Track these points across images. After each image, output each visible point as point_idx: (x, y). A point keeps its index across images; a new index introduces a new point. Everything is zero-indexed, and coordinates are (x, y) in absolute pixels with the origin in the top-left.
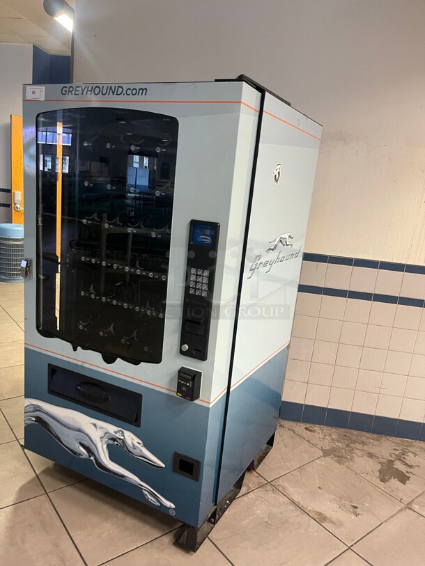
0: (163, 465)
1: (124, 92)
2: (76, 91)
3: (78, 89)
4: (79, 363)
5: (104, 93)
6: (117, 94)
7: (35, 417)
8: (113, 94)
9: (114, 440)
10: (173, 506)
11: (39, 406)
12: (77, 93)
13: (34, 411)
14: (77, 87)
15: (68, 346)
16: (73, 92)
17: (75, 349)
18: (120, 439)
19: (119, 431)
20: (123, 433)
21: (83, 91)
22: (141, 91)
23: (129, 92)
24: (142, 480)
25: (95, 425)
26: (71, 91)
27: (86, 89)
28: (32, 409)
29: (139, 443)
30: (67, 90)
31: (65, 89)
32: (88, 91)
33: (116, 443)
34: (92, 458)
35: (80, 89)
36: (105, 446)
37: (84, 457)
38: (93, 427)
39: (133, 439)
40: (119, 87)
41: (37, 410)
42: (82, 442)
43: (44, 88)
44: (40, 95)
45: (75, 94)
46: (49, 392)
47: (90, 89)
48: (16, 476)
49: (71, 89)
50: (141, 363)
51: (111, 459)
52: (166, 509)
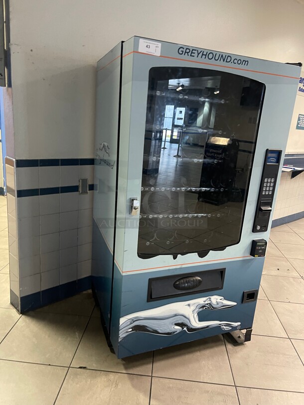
0: (235, 304)
1: (232, 61)
2: (192, 53)
3: (194, 51)
4: (179, 267)
5: (216, 59)
6: (226, 62)
7: (132, 328)
8: (224, 61)
9: (203, 307)
10: (239, 323)
11: (137, 317)
12: (193, 54)
13: (131, 324)
14: (193, 50)
15: (171, 257)
16: (190, 54)
17: (175, 258)
18: (207, 304)
19: (207, 300)
20: (210, 298)
21: (198, 54)
22: (244, 62)
23: (236, 61)
24: (221, 321)
25: (189, 305)
26: (188, 53)
27: (202, 53)
28: (129, 323)
29: (221, 299)
30: (184, 50)
31: (181, 49)
32: (203, 55)
33: (204, 308)
34: (185, 329)
35: (196, 52)
36: (196, 315)
37: (178, 331)
38: (187, 307)
39: (217, 299)
40: (228, 56)
41: (134, 321)
42: (177, 322)
43: (160, 44)
44: (155, 50)
45: (191, 56)
46: (148, 301)
47: (205, 53)
48: (117, 385)
49: (188, 51)
50: (227, 248)
51: (200, 320)
52: (235, 328)
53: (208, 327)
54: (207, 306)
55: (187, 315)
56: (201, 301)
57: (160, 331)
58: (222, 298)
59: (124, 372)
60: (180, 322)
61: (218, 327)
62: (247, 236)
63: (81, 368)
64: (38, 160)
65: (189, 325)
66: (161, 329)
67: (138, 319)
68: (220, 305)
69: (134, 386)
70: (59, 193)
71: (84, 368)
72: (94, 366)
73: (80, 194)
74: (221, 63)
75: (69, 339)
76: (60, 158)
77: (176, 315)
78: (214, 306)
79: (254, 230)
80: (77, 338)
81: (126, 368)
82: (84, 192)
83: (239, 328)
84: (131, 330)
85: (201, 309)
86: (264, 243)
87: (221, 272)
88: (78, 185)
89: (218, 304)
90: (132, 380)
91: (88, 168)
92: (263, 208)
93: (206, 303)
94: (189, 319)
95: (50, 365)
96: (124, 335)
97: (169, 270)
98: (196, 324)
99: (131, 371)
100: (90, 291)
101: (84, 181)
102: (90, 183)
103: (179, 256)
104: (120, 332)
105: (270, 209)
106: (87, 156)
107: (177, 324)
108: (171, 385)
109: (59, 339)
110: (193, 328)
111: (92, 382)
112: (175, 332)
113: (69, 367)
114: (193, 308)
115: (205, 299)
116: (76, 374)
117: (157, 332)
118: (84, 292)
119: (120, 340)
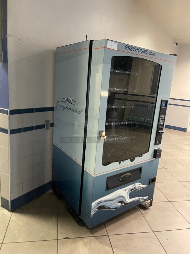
0: (146, 186)
1: (148, 53)
3: (132, 48)
4: (121, 168)
5: (142, 52)
6: (146, 53)
9: (132, 190)
10: (147, 197)
11: (100, 201)
12: (131, 49)
13: (97, 205)
15: (118, 163)
16: (130, 49)
17: (120, 163)
20: (135, 185)
22: (153, 54)
23: (150, 53)
24: (139, 197)
26: (129, 48)
30: (128, 47)
31: (127, 47)
32: (136, 50)
34: (123, 204)
35: (133, 48)
36: (128, 195)
37: (120, 206)
39: (138, 185)
40: (147, 51)
41: (99, 204)
42: (119, 201)
43: (117, 44)
44: (115, 47)
45: (131, 50)
46: (106, 190)
47: (137, 49)
48: (90, 244)
49: (129, 47)
50: (144, 155)
51: (130, 198)
52: (145, 200)
53: (133, 201)
54: (134, 189)
55: (124, 196)
56: (131, 187)
57: (111, 208)
58: (140, 183)
59: (92, 236)
60: (121, 200)
61: (138, 201)
62: (152, 148)
63: (65, 238)
64: (22, 109)
65: (125, 201)
66: (112, 206)
67: (101, 202)
68: (140, 187)
69: (101, 243)
70: (34, 130)
71: (67, 238)
72: (73, 236)
73: (45, 130)
74: (144, 54)
75: (50, 223)
76: (34, 108)
77: (119, 197)
78: (137, 189)
79: (155, 144)
80: (55, 221)
81: (92, 234)
82: (48, 128)
83: (147, 199)
84: (97, 209)
85: (131, 192)
86: (160, 151)
87: (140, 169)
88: (44, 124)
89: (138, 187)
90: (97, 239)
91: (50, 113)
92: (160, 131)
93: (133, 187)
94: (125, 198)
95: (45, 240)
96: (94, 213)
97: (117, 171)
98: (128, 200)
99: (95, 235)
100: (51, 191)
101: (48, 121)
102: (51, 122)
103: (122, 162)
104: (92, 211)
105: (163, 132)
106: (49, 105)
107: (119, 202)
108: (120, 238)
109: (44, 224)
110: (127, 203)
111: (75, 245)
112: (118, 207)
113: (58, 240)
114: (127, 191)
115: (132, 185)
116: (63, 243)
117: (109, 208)
118: (47, 192)
119: (91, 216)
